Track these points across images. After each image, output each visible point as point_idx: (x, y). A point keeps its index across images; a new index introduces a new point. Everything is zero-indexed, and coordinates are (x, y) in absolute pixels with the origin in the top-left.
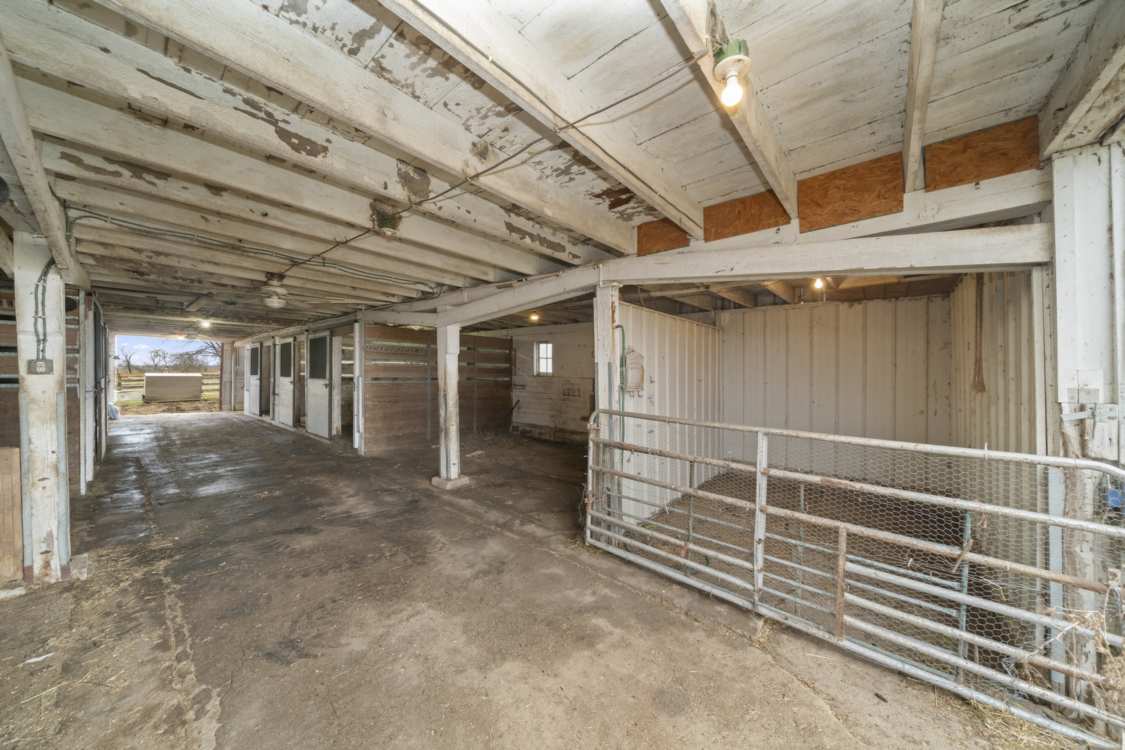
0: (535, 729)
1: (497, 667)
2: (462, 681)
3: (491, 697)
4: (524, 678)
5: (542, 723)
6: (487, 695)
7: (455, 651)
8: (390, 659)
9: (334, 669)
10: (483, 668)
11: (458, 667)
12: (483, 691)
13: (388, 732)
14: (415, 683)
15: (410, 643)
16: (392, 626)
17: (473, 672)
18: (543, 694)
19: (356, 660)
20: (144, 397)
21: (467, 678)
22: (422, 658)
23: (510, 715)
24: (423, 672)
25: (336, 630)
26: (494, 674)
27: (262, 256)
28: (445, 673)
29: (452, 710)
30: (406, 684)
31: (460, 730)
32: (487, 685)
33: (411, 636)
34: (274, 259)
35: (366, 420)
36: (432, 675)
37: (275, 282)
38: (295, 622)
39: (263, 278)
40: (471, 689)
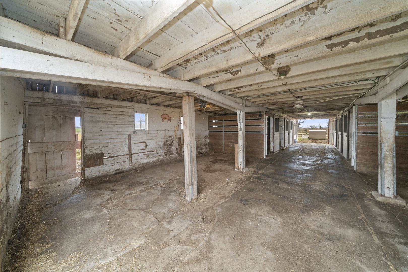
0: (246, 267)
1: (266, 249)
2: (254, 239)
3: (252, 249)
4: (266, 260)
5: (249, 269)
6: (252, 248)
7: (265, 234)
8: (252, 219)
9: (243, 210)
10: (263, 244)
11: (259, 237)
12: (253, 246)
13: (230, 227)
14: (247, 228)
15: (261, 222)
16: (265, 215)
17: (260, 242)
18: (262, 269)
19: (248, 213)
20: (309, 137)
21: (256, 240)
22: (257, 226)
23: (248, 257)
24: (252, 228)
25: (255, 206)
26: (262, 248)
27: (282, 94)
28: (255, 234)
29: (242, 239)
30: (246, 226)
31: (237, 243)
32: (256, 247)
33: (264, 221)
34: (286, 93)
35: (357, 153)
36: (252, 231)
37: (299, 99)
38: (253, 198)
39: (295, 99)
40: (252, 243)
